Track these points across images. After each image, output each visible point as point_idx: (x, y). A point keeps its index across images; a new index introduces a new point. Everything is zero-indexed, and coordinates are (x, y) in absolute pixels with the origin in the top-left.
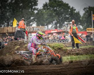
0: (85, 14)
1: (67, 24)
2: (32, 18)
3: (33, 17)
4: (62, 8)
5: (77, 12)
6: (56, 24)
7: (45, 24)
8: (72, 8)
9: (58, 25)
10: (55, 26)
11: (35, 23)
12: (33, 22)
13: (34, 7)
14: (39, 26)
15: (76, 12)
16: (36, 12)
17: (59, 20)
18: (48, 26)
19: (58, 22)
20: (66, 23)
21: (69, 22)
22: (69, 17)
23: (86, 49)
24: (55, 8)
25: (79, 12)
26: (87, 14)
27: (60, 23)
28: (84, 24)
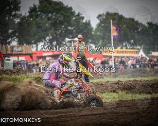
0: (99, 25)
1: (70, 42)
2: (10, 31)
3: (12, 29)
4: (62, 14)
5: (86, 22)
6: (51, 41)
7: (33, 42)
8: (79, 15)
9: (55, 43)
10: (49, 44)
11: (16, 40)
12: (12, 37)
13: (13, 13)
14: (23, 45)
16: (17, 21)
17: (55, 35)
18: (37, 45)
19: (55, 37)
20: (67, 39)
21: (73, 38)
22: (74, 29)
23: (102, 84)
24: (50, 15)
25: (89, 21)
26: (103, 25)
27: (58, 40)
28: (99, 42)
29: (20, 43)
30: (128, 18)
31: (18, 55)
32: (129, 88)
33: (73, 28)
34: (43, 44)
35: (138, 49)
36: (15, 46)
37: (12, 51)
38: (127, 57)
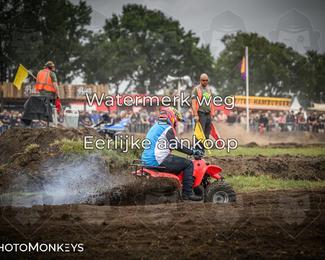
0: (224, 54)
2: (72, 59)
3: (75, 55)
4: (162, 32)
5: (203, 47)
6: (141, 79)
7: (110, 79)
8: (190, 34)
9: (148, 82)
10: (138, 83)
11: (81, 74)
12: (75, 70)
13: (79, 28)
14: (94, 84)
15: (199, 46)
16: (84, 41)
17: (149, 69)
18: (117, 85)
19: (148, 72)
20: (170, 78)
22: (181, 59)
23: (230, 161)
24: (140, 34)
25: (208, 47)
26: (231, 53)
27: (153, 77)
28: (223, 82)
29: (89, 81)
30: (274, 42)
31: (84, 102)
32: (276, 168)
33: (179, 58)
34: (128, 83)
35: (290, 97)
36: (80, 86)
37: (75, 93)
38: (272, 111)
